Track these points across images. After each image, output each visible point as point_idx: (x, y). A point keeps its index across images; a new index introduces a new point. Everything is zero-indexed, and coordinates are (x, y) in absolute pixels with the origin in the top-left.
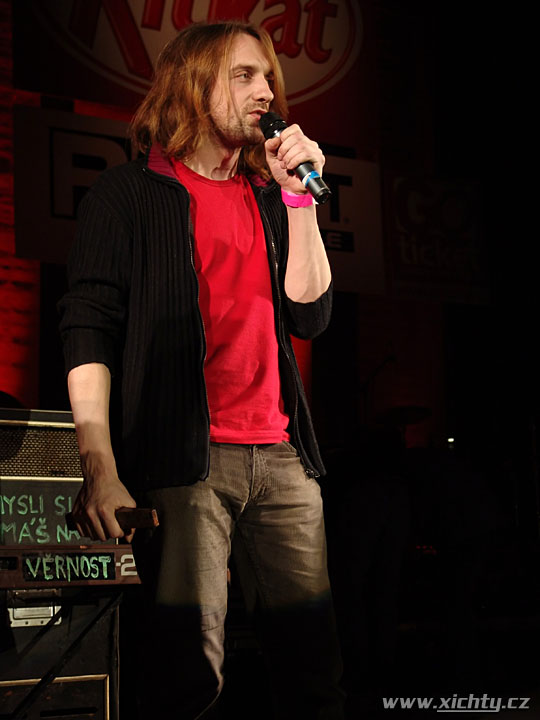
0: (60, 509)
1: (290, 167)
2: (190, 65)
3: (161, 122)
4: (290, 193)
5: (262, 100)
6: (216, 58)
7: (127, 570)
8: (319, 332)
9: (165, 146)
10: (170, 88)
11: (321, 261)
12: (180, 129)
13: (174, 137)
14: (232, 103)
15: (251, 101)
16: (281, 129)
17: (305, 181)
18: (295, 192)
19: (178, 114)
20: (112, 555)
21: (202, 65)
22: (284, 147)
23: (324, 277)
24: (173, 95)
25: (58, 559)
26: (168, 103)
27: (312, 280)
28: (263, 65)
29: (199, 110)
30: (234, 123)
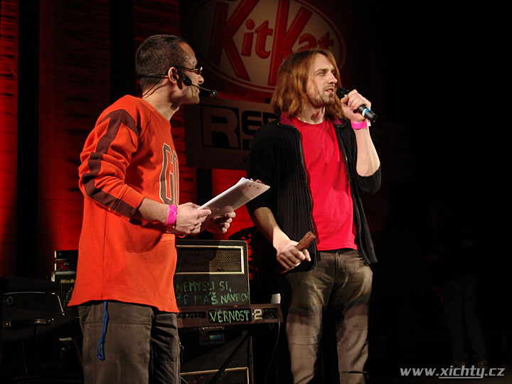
0: (222, 288)
1: (355, 108)
2: (295, 72)
3: (284, 101)
4: (356, 123)
5: (331, 83)
6: (307, 67)
7: (257, 316)
8: (376, 191)
9: (287, 111)
10: (287, 84)
11: (374, 155)
12: (294, 102)
13: (292, 106)
14: (316, 89)
15: (326, 84)
16: (347, 93)
17: (363, 114)
18: (359, 121)
19: (292, 96)
20: (250, 310)
21: (301, 71)
22: (351, 100)
23: (376, 163)
24: (288, 87)
25: (224, 312)
26: (286, 91)
27: (370, 164)
28: (330, 67)
29: (301, 92)
30: (318, 97)
